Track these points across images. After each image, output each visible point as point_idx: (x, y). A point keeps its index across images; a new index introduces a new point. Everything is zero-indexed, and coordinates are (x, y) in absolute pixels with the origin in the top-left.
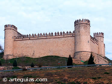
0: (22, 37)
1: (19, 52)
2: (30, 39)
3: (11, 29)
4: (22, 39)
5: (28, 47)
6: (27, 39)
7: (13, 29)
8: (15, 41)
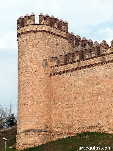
0: (77, 58)
1: (68, 115)
2: (103, 62)
3: (35, 32)
4: (75, 65)
5: (100, 93)
6: (93, 61)
7: (47, 28)
8: (54, 74)
